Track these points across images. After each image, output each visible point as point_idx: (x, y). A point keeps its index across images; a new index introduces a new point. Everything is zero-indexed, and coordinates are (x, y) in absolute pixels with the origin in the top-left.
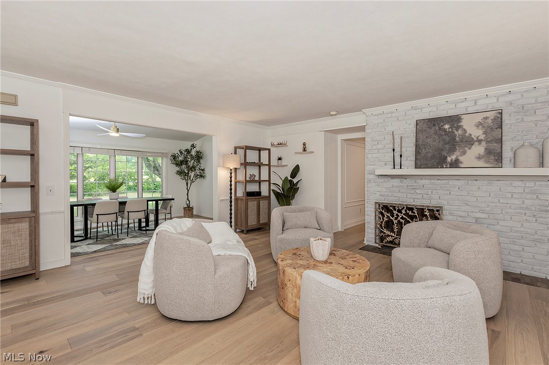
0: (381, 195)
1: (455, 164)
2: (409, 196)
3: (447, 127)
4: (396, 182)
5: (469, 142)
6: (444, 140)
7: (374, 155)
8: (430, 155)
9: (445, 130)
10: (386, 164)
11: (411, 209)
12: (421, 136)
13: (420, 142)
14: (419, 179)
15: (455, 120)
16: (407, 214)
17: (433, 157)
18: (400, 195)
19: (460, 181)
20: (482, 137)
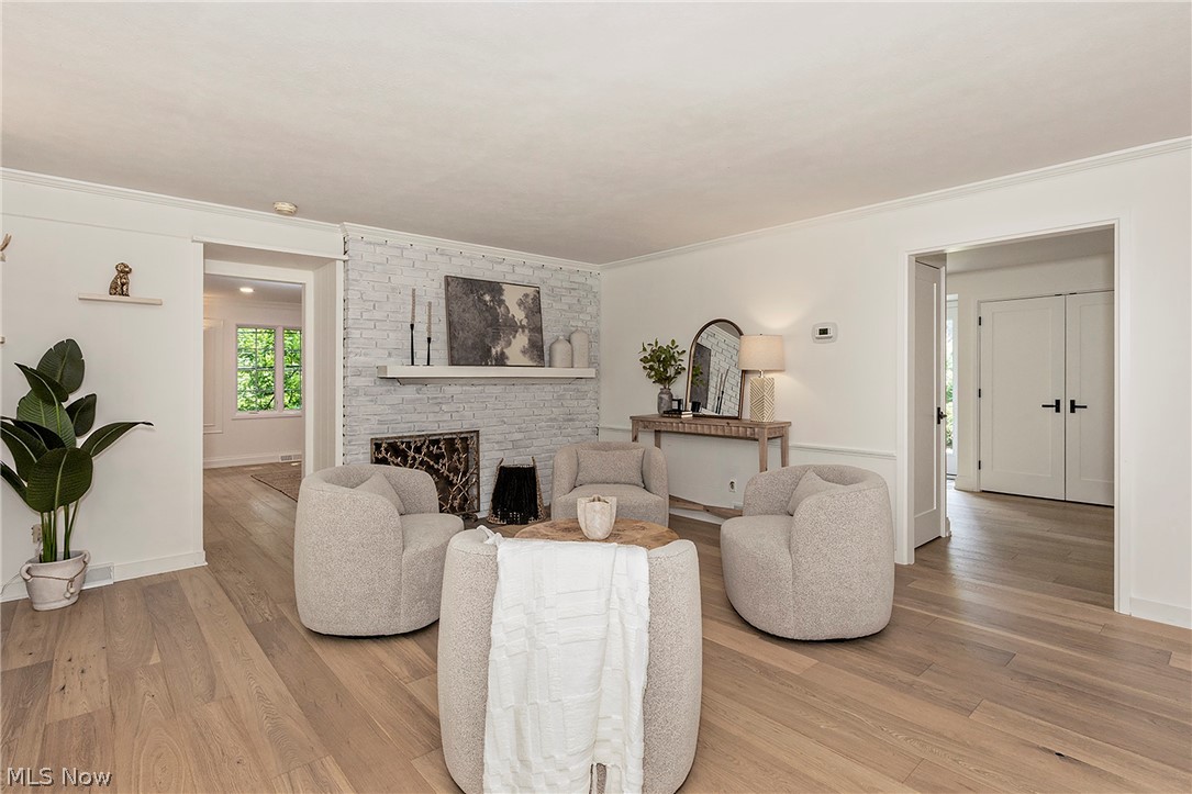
0: (380, 422)
1: (501, 361)
2: (431, 417)
3: (487, 298)
4: (409, 392)
5: (513, 327)
6: (485, 319)
7: (366, 334)
8: (470, 342)
9: (485, 303)
10: (390, 355)
11: (436, 442)
12: (455, 307)
13: (455, 318)
14: (446, 385)
15: (495, 288)
16: (429, 454)
17: (474, 347)
18: (415, 417)
19: (498, 387)
20: (525, 322)
